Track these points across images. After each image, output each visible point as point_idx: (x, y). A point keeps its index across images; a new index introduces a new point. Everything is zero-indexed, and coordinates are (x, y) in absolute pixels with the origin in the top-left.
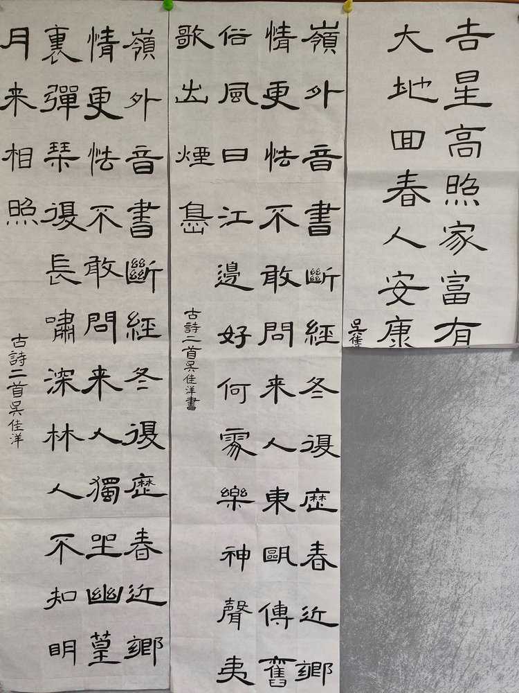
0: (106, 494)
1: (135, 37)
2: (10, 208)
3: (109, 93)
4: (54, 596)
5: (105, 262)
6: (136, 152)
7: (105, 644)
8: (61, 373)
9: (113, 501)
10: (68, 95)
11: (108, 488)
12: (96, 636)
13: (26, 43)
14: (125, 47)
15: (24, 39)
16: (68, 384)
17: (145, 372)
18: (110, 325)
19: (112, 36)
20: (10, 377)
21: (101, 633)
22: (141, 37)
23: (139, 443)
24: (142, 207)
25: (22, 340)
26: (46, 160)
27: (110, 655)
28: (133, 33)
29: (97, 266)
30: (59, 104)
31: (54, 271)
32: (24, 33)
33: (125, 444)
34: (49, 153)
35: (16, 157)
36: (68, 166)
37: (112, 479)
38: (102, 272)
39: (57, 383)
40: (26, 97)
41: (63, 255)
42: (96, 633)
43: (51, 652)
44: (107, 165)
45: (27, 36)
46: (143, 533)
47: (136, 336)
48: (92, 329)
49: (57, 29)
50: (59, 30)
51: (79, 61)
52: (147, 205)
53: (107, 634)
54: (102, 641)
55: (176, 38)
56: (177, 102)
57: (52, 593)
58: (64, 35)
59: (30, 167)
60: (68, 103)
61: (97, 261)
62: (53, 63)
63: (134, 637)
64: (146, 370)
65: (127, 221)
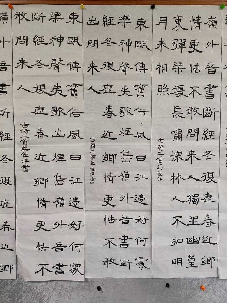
0: (194, 201)
1: (209, 20)
2: (158, 89)
3: (198, 42)
4: (174, 241)
5: (195, 109)
6: (209, 65)
7: (193, 260)
8: (177, 153)
9: (196, 203)
10: (182, 43)
11: (194, 198)
12: (190, 256)
13: (166, 23)
14: (205, 24)
15: (165, 21)
16: (180, 158)
17: (209, 152)
18: (196, 134)
19: (200, 20)
20: (158, 155)
21: (192, 255)
22: (211, 20)
23: (207, 180)
24: (210, 87)
25: (161, 140)
26: (173, 69)
27: (195, 264)
28: (208, 18)
29: (192, 110)
30: (178, 46)
31: (175, 113)
32: (165, 19)
33: (201, 181)
34: (174, 66)
35: (161, 68)
36: (182, 71)
37: (196, 195)
38: (194, 113)
39: (175, 157)
40: (165, 44)
41: (178, 107)
42: (190, 255)
43: (173, 263)
44: (197, 71)
45: (166, 20)
46: (208, 216)
47: (206, 138)
48: (189, 135)
49: (178, 17)
50: (179, 17)
51: (187, 29)
52: (212, 86)
53: (194, 256)
54: (192, 258)
55: (225, 20)
56: (225, 45)
57: (174, 240)
58: (181, 19)
59: (166, 72)
60: (182, 46)
61: (192, 109)
62: (176, 30)
63: (204, 257)
64: (210, 151)
65: (204, 92)
